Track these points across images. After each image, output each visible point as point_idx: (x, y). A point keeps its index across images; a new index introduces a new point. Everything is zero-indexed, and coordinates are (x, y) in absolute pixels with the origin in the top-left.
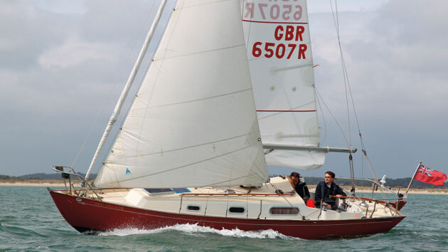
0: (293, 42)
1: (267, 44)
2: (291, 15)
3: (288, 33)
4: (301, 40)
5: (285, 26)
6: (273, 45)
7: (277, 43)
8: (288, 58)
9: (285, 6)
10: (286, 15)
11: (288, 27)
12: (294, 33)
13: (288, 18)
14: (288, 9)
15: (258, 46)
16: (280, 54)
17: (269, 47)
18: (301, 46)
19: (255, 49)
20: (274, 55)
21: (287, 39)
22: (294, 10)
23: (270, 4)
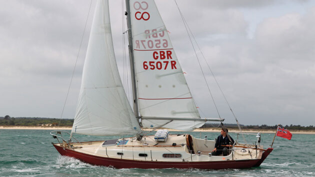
0: (166, 60)
1: (150, 62)
2: (161, 45)
3: (161, 55)
4: (171, 58)
5: (158, 52)
6: (154, 62)
7: (156, 61)
8: (165, 69)
9: (156, 41)
10: (158, 46)
11: (161, 52)
12: (166, 55)
13: (159, 47)
14: (158, 42)
15: (145, 64)
16: (159, 67)
17: (152, 64)
18: (172, 62)
19: (144, 65)
20: (156, 68)
21: (161, 58)
22: (162, 42)
23: (147, 40)
